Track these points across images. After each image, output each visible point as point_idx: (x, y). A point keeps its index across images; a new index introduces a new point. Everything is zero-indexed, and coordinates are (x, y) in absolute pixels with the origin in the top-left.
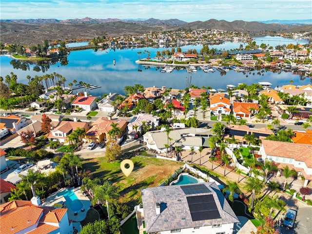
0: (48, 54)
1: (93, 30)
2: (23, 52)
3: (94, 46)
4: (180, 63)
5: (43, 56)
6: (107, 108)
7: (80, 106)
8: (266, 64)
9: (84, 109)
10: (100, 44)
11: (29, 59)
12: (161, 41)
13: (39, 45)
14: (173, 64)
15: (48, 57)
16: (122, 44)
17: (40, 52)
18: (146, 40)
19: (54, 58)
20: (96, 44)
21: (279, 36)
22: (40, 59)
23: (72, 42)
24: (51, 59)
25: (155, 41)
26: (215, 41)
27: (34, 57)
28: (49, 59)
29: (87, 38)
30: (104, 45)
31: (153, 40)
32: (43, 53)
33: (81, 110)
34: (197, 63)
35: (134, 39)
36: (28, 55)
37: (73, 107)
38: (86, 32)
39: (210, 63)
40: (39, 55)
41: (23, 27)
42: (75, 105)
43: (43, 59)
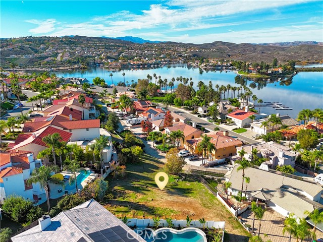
5: (262, 73)
6: (258, 129)
7: (234, 119)
9: (237, 123)
13: (262, 62)
17: (262, 69)
19: (274, 77)
22: (259, 76)
24: (270, 77)
27: (254, 74)
28: (267, 76)
32: (264, 70)
33: (233, 123)
36: (250, 71)
37: (227, 118)
40: (259, 72)
41: (272, 48)
42: (229, 117)
43: (262, 76)
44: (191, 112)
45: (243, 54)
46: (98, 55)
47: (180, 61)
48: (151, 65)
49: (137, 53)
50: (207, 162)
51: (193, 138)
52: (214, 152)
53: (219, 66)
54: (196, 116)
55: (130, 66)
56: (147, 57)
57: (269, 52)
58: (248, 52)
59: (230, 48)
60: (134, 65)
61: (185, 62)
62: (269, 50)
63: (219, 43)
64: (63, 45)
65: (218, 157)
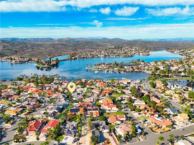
0: (51, 64)
1: (71, 48)
2: (42, 63)
3: (70, 59)
4: (102, 69)
5: (49, 65)
8: (136, 70)
10: (73, 58)
11: (44, 66)
12: (102, 56)
14: (100, 69)
15: (52, 65)
16: (83, 57)
17: (49, 63)
18: (95, 55)
20: (71, 58)
21: (169, 51)
22: (48, 66)
23: (60, 55)
25: (99, 56)
26: (129, 56)
27: (46, 66)
29: (68, 53)
30: (75, 58)
31: (98, 55)
32: (50, 64)
33: (64, 85)
34: (109, 69)
35: (89, 55)
36: (44, 65)
38: (67, 49)
39: (114, 69)
43: (50, 66)
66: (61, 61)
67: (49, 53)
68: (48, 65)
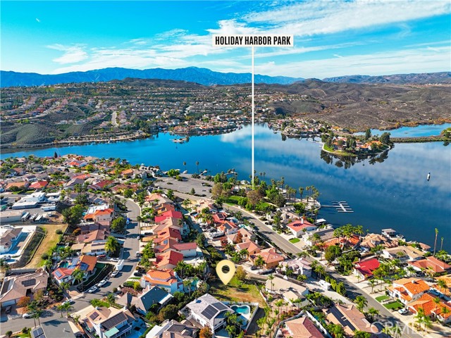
3: (443, 138)
5: (348, 152)
7: (292, 230)
9: (294, 233)
11: (335, 152)
15: (357, 152)
17: (348, 147)
22: (345, 154)
24: (357, 155)
28: (354, 155)
32: (350, 149)
33: (291, 233)
36: (335, 148)
42: (288, 227)
44: (261, 217)
45: (342, 104)
46: (159, 112)
47: (260, 120)
48: (224, 129)
49: (206, 109)
50: (261, 271)
51: (255, 253)
52: (265, 265)
53: (305, 133)
54: (264, 222)
55: (199, 132)
56: (219, 114)
57: (378, 99)
58: (349, 100)
59: (327, 92)
60: (204, 130)
61: (265, 121)
62: (378, 95)
63: (313, 84)
64: (115, 98)
65: (268, 268)
66: (406, 142)
67: (394, 115)
68: (344, 149)
